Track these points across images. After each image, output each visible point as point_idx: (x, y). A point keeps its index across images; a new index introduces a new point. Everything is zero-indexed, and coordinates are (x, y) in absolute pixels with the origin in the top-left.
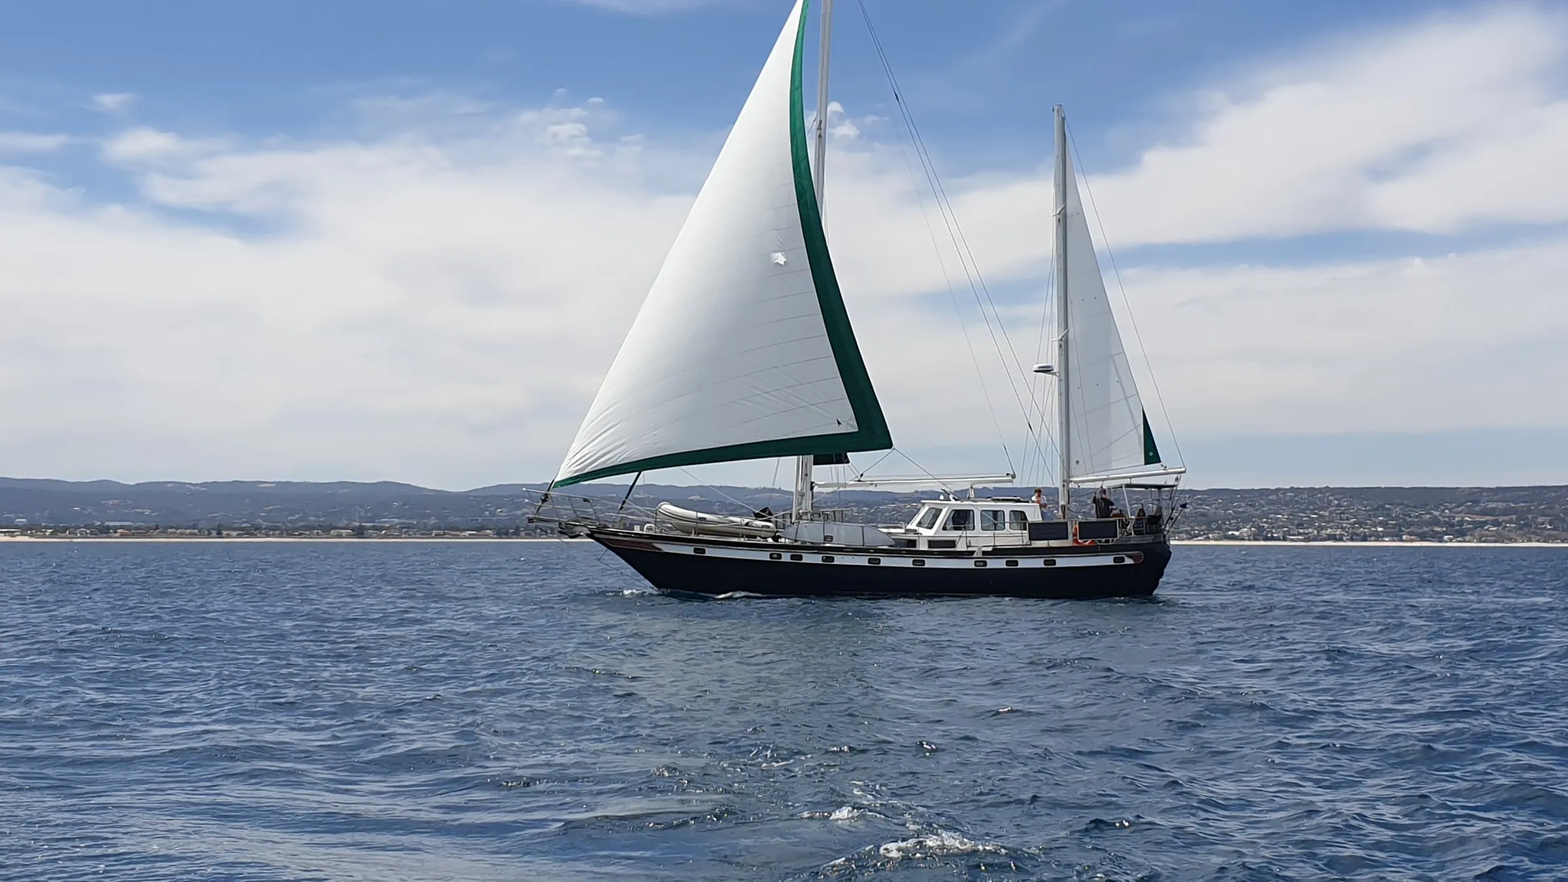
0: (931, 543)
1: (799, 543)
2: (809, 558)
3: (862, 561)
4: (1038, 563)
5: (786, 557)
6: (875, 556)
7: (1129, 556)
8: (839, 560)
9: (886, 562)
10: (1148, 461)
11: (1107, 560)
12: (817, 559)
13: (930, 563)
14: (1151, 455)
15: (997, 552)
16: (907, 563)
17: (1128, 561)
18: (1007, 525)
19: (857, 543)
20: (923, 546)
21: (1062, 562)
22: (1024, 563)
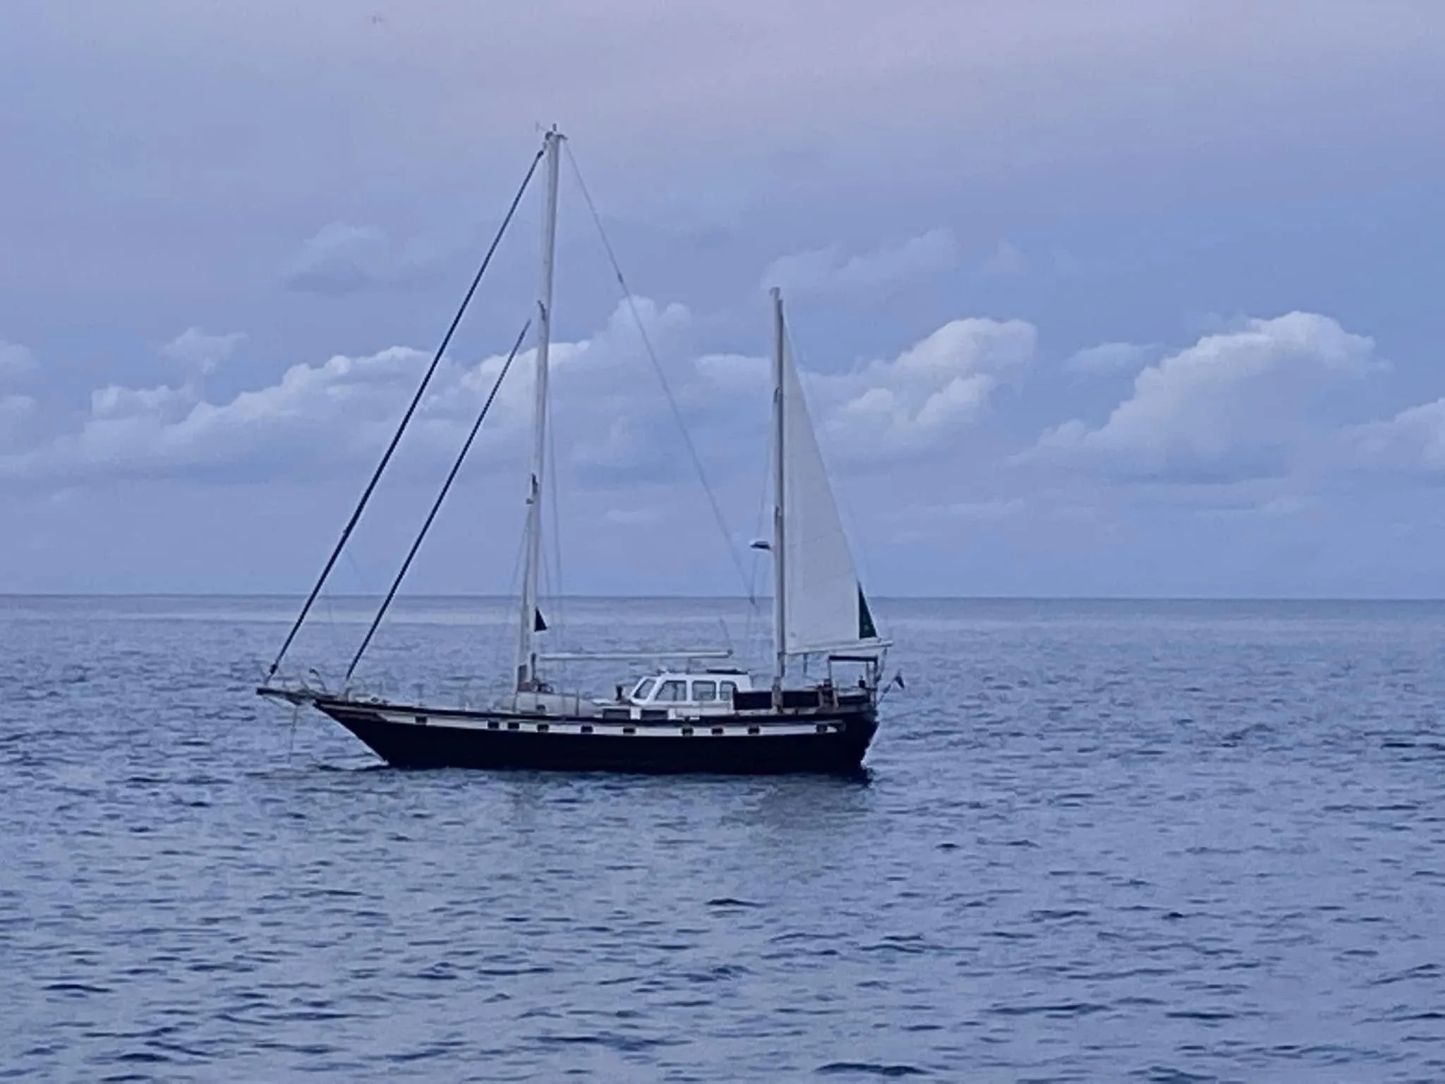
0: (644, 713)
1: (518, 712)
2: (525, 727)
3: (576, 729)
4: (743, 731)
5: (503, 726)
6: (587, 724)
7: (832, 725)
8: (553, 729)
9: (598, 730)
10: (862, 635)
11: (811, 729)
12: (532, 728)
13: (640, 732)
14: (867, 630)
15: (704, 721)
16: (618, 731)
17: (831, 730)
18: (718, 696)
19: (571, 712)
20: (635, 715)
21: (764, 731)
22: (729, 732)
